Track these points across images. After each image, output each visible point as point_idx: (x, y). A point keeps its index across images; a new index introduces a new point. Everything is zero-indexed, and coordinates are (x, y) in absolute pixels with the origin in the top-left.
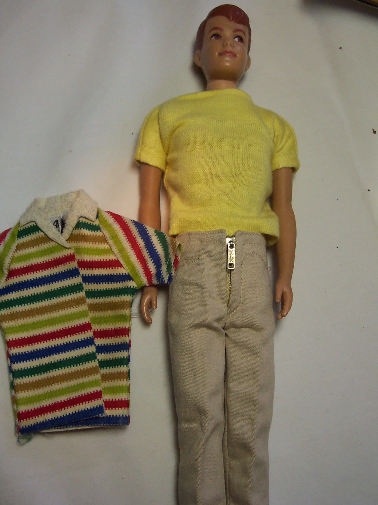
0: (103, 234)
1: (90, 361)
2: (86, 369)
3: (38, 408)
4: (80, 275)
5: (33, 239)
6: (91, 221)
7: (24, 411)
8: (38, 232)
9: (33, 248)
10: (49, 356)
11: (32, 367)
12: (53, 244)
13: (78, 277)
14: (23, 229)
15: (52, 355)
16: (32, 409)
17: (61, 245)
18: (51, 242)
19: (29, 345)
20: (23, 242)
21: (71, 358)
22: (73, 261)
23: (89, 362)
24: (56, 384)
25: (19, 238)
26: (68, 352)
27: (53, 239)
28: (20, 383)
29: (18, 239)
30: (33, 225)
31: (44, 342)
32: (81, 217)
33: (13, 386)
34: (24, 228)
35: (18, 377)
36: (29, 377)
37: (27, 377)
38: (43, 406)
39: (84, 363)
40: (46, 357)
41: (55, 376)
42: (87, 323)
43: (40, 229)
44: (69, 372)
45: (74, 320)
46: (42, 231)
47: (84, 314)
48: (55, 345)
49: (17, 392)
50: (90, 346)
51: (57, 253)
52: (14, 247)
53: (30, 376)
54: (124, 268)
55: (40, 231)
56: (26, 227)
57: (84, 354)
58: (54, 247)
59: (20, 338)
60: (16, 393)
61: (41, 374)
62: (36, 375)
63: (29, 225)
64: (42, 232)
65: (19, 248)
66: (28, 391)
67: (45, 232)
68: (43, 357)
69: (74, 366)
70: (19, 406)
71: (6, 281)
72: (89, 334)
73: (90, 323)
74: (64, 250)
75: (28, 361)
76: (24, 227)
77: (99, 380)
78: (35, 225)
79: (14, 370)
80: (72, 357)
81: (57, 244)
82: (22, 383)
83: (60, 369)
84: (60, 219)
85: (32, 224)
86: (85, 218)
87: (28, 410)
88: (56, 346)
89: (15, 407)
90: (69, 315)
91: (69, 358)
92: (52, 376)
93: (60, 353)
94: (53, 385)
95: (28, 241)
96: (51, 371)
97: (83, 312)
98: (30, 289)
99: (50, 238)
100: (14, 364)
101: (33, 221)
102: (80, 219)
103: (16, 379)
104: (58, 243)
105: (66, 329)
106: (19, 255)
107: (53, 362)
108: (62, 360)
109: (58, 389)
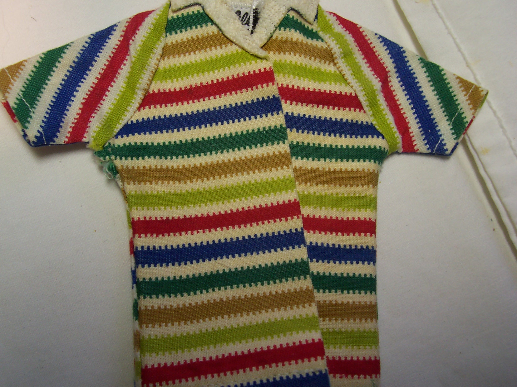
0: (329, 46)
1: (296, 278)
2: (286, 292)
3: (185, 362)
4: (282, 112)
5: (195, 37)
6: (306, 20)
7: (156, 366)
8: (207, 25)
9: (195, 54)
10: (213, 259)
11: (178, 278)
12: (231, 49)
13: (278, 114)
14: (177, 16)
15: (219, 258)
16: (173, 363)
17: (249, 53)
18: (229, 45)
19: (174, 235)
20: (177, 41)
21: (257, 267)
22: (270, 84)
23: (293, 280)
24: (226, 316)
25: (168, 34)
26: (252, 254)
27: (234, 41)
28: (153, 307)
29: (166, 36)
30: (198, 11)
31: (204, 232)
32: (293, 9)
33: (137, 313)
34: (180, 16)
35: (148, 295)
36: (170, 297)
37: (166, 296)
38: (198, 359)
39: (284, 280)
40: (207, 261)
41: (225, 300)
42: (292, 201)
43: (210, 18)
44: (252, 295)
45: (266, 195)
46: (213, 23)
47: (285, 185)
48: (226, 239)
49: (144, 326)
50: (296, 247)
51: (240, 66)
52: (158, 51)
53: (173, 296)
54: (365, 112)
55: (209, 24)
56: (183, 14)
57: (284, 262)
58: (233, 55)
59: (159, 219)
60: (141, 327)
61: (195, 294)
62: (185, 294)
63: (190, 11)
64: (214, 27)
65: (167, 52)
66: (166, 325)
67: (220, 26)
68: (201, 260)
69: (263, 284)
70: (147, 355)
71: (139, 111)
72: (295, 224)
73: (298, 203)
74: (253, 62)
75: (170, 264)
76: (179, 14)
77: (314, 317)
78: (201, 11)
79: (141, 280)
80: (260, 265)
81: (240, 50)
82: (156, 308)
83: (235, 286)
84: (252, 10)
85: (196, 9)
86: (298, 12)
87: (166, 364)
88: (229, 240)
89: (138, 354)
90: (256, 183)
91: (254, 266)
92: (218, 300)
93: (237, 255)
94: (219, 317)
95: (185, 40)
96: (216, 289)
97: (284, 180)
98: (184, 130)
99: (228, 38)
100: (143, 266)
101: (200, 4)
102: (289, 13)
103: (145, 298)
104: (243, 48)
105: (249, 210)
106: (167, 67)
107: (221, 272)
108: (239, 269)
109: (229, 327)
